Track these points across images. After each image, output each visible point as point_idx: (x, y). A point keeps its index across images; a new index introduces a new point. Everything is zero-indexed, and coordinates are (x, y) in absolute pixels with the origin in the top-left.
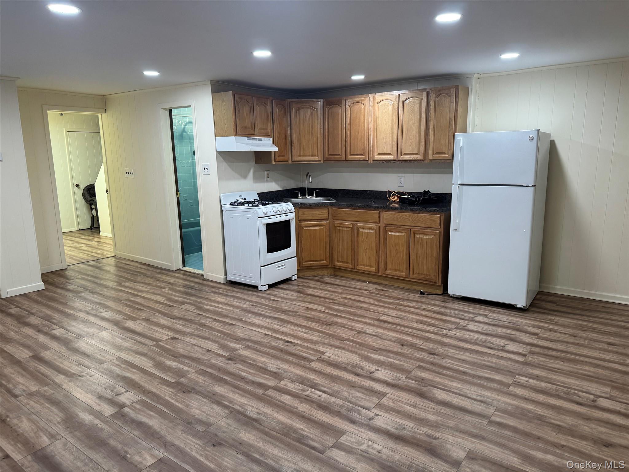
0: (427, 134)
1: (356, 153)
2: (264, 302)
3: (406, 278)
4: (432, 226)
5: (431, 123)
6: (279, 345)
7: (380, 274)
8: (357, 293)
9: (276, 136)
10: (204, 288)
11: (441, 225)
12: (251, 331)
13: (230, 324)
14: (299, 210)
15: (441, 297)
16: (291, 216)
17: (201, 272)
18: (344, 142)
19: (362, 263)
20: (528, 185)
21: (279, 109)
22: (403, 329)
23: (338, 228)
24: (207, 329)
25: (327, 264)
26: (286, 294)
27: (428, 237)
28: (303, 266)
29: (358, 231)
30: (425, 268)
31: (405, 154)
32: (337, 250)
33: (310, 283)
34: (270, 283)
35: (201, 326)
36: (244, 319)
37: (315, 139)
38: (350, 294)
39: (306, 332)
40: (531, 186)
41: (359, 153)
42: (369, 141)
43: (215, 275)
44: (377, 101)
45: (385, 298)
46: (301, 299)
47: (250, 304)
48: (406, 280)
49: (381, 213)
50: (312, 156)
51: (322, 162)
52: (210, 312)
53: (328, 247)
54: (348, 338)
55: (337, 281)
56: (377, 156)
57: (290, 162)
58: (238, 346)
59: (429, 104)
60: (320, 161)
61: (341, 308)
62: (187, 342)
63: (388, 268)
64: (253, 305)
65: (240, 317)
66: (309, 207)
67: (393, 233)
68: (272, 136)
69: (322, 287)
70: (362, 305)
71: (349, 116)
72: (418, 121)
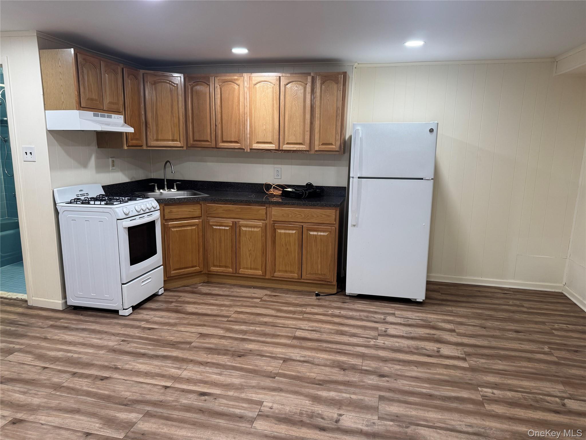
0: (312, 123)
1: (229, 140)
2: (136, 332)
3: (298, 279)
4: (328, 222)
5: (317, 110)
6: (194, 403)
7: (267, 277)
8: (248, 303)
9: (128, 112)
10: (33, 321)
11: (337, 220)
12: (140, 385)
13: (103, 379)
14: (165, 207)
15: (336, 296)
16: (156, 216)
17: (20, 296)
18: (213, 127)
19: (245, 266)
20: (428, 178)
21: (131, 80)
22: (330, 345)
23: (215, 227)
24: (68, 393)
25: (200, 271)
26: (161, 317)
27: (322, 234)
28: (172, 275)
29: (240, 230)
30: (319, 267)
31: (288, 144)
32: (213, 252)
33: (184, 297)
34: (134, 305)
35: (55, 390)
36: (119, 365)
37: (176, 120)
38: (242, 306)
39: (219, 372)
40: (431, 179)
41: (233, 140)
42: (246, 127)
43: (47, 300)
44: (254, 82)
45: (285, 306)
46: (185, 322)
47: (118, 340)
48: (298, 282)
49: (268, 209)
50: (173, 140)
51: (185, 148)
52: (62, 362)
53: (201, 250)
54: (277, 372)
55: (216, 290)
56: (256, 145)
57: (145, 147)
58: (133, 416)
59: (314, 90)
60: (182, 147)
61: (243, 327)
62: (42, 424)
63: (277, 270)
64: (123, 341)
65: (113, 364)
66: (178, 203)
67: (283, 231)
68: (124, 113)
69: (203, 300)
70: (266, 319)
71: (219, 96)
72: (302, 108)
